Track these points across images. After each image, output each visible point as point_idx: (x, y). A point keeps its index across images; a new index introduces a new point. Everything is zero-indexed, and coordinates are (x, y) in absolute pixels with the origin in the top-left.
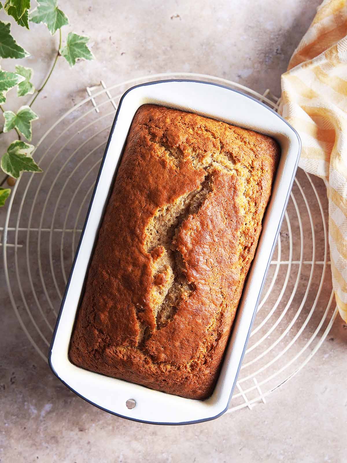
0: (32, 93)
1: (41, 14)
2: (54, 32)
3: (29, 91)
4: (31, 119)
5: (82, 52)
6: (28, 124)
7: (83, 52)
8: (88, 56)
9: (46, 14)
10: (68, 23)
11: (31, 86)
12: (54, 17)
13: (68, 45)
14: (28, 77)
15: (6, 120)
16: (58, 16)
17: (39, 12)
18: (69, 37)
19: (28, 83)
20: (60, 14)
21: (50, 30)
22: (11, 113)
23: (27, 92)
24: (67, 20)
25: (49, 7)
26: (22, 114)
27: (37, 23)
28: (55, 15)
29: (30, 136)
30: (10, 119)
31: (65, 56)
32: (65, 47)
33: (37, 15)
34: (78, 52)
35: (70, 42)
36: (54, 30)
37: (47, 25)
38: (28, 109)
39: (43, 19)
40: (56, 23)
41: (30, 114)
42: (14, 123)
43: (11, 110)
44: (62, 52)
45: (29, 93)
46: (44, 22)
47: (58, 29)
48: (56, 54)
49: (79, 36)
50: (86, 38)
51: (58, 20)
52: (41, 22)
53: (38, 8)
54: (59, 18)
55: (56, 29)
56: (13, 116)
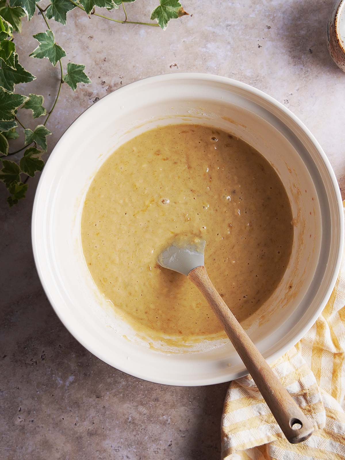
0: (45, 115)
1: (43, 51)
2: (55, 64)
3: (43, 114)
4: (46, 135)
5: (80, 78)
6: (44, 139)
7: (82, 77)
8: (85, 80)
9: (47, 50)
10: (65, 55)
11: (43, 109)
12: (53, 52)
13: (68, 73)
14: (40, 102)
15: (26, 136)
16: (56, 50)
17: (41, 49)
18: (68, 67)
19: (40, 108)
20: (58, 49)
21: (52, 63)
22: (30, 130)
23: (41, 114)
24: (64, 52)
25: (49, 44)
26: (38, 131)
27: (41, 58)
28: (54, 50)
29: (46, 148)
30: (29, 135)
31: (68, 82)
32: (67, 75)
33: (40, 51)
34: (78, 78)
35: (70, 71)
36: (55, 62)
37: (49, 59)
38: (43, 127)
39: (45, 55)
40: (56, 56)
41: (45, 131)
42: (32, 138)
43: (30, 128)
44: (65, 79)
45: (42, 115)
46: (46, 57)
47: (58, 61)
48: (60, 82)
49: (77, 65)
50: (82, 66)
51: (57, 53)
52: (44, 57)
53: (40, 45)
54: (58, 52)
55: (57, 61)
56: (31, 133)
